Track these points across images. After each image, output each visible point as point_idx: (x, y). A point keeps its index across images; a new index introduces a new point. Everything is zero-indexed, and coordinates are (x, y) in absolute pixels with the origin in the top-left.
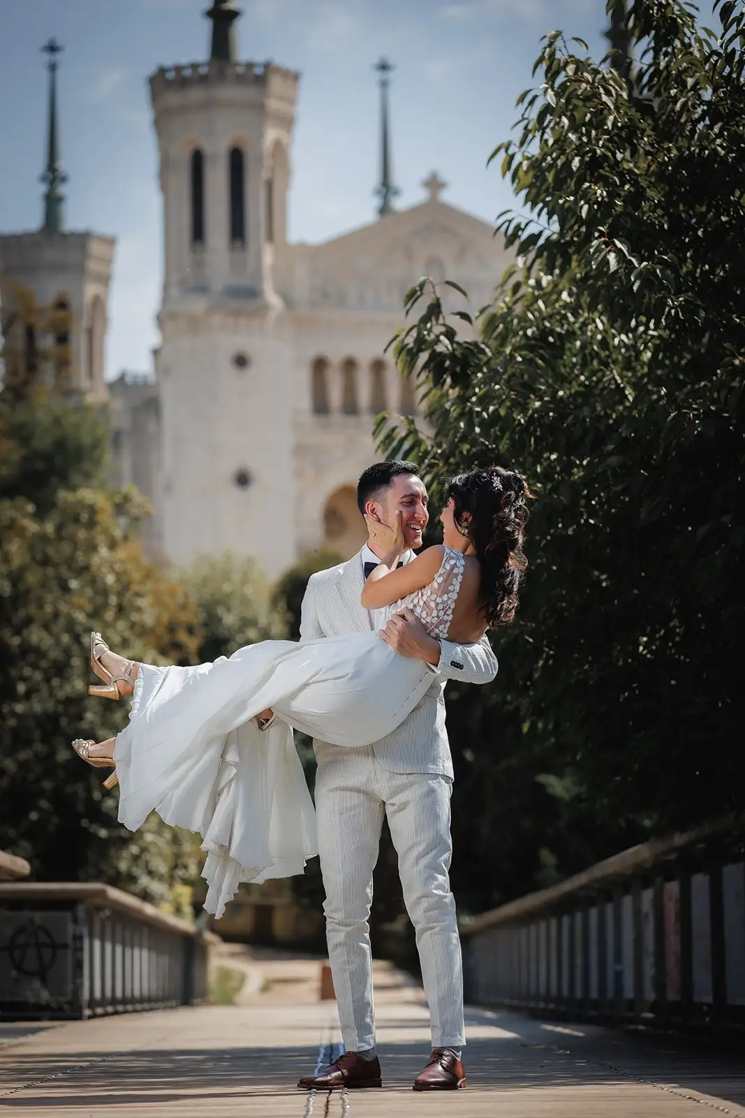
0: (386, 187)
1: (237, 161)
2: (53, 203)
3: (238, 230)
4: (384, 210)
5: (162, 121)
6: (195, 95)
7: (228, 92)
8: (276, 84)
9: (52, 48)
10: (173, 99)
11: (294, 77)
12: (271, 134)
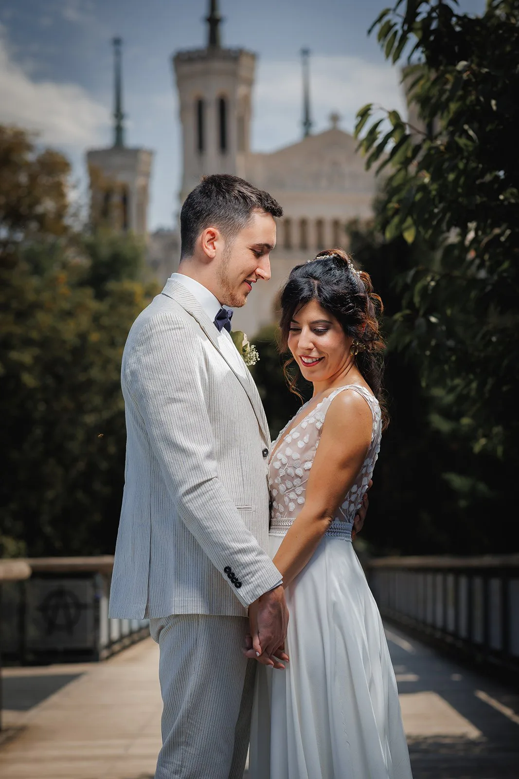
0: (307, 123)
1: (223, 106)
2: (119, 131)
3: (223, 144)
4: (307, 134)
5: (181, 82)
6: (198, 67)
7: (217, 65)
8: (245, 61)
9: (117, 42)
10: (186, 69)
11: (254, 57)
12: (241, 90)
